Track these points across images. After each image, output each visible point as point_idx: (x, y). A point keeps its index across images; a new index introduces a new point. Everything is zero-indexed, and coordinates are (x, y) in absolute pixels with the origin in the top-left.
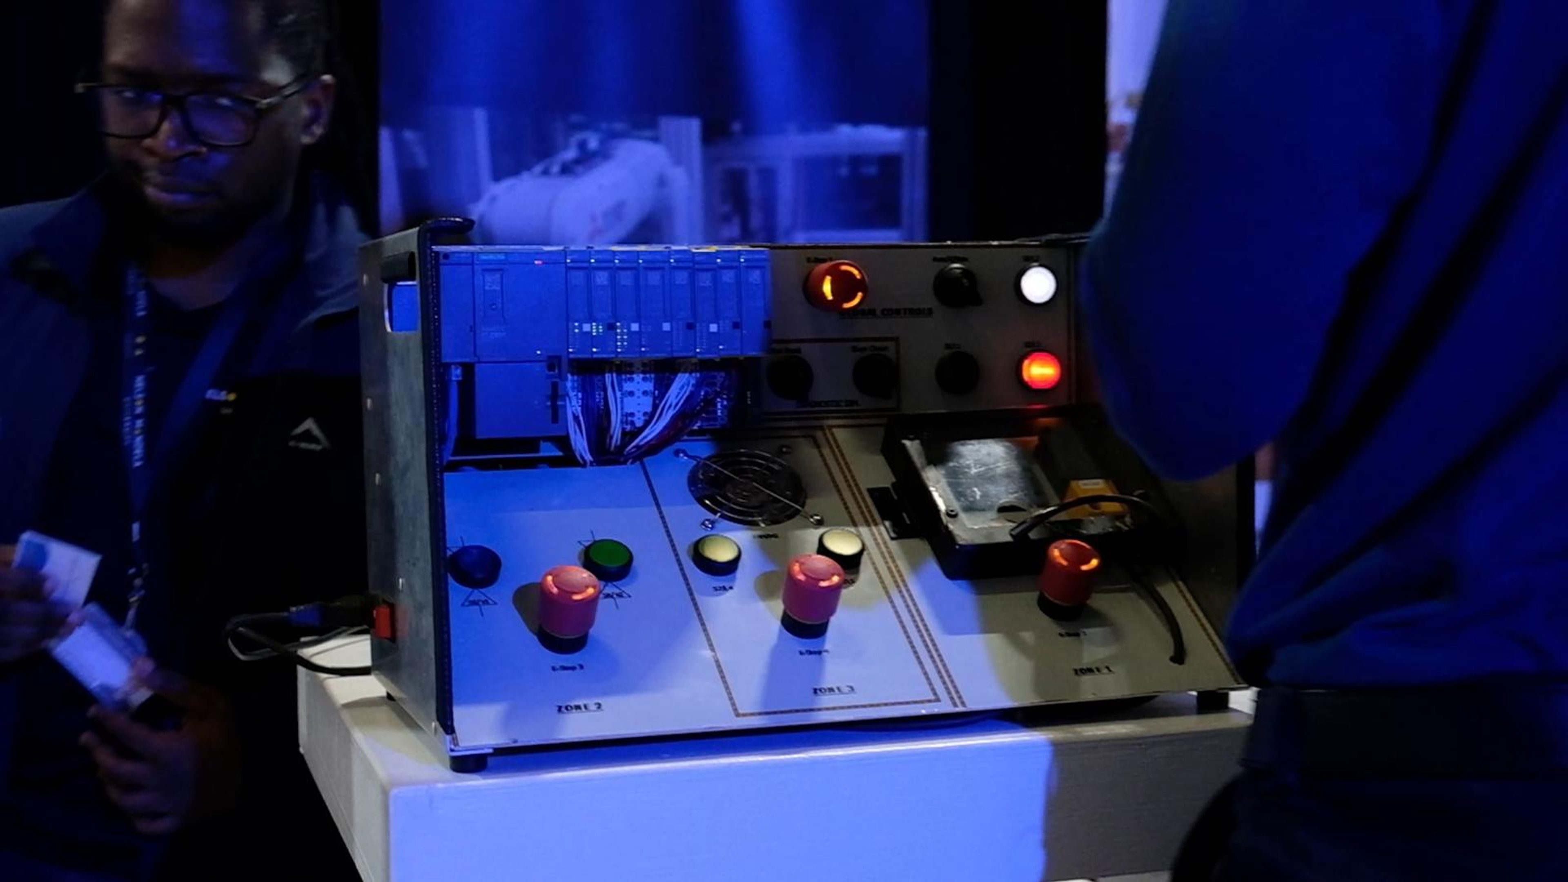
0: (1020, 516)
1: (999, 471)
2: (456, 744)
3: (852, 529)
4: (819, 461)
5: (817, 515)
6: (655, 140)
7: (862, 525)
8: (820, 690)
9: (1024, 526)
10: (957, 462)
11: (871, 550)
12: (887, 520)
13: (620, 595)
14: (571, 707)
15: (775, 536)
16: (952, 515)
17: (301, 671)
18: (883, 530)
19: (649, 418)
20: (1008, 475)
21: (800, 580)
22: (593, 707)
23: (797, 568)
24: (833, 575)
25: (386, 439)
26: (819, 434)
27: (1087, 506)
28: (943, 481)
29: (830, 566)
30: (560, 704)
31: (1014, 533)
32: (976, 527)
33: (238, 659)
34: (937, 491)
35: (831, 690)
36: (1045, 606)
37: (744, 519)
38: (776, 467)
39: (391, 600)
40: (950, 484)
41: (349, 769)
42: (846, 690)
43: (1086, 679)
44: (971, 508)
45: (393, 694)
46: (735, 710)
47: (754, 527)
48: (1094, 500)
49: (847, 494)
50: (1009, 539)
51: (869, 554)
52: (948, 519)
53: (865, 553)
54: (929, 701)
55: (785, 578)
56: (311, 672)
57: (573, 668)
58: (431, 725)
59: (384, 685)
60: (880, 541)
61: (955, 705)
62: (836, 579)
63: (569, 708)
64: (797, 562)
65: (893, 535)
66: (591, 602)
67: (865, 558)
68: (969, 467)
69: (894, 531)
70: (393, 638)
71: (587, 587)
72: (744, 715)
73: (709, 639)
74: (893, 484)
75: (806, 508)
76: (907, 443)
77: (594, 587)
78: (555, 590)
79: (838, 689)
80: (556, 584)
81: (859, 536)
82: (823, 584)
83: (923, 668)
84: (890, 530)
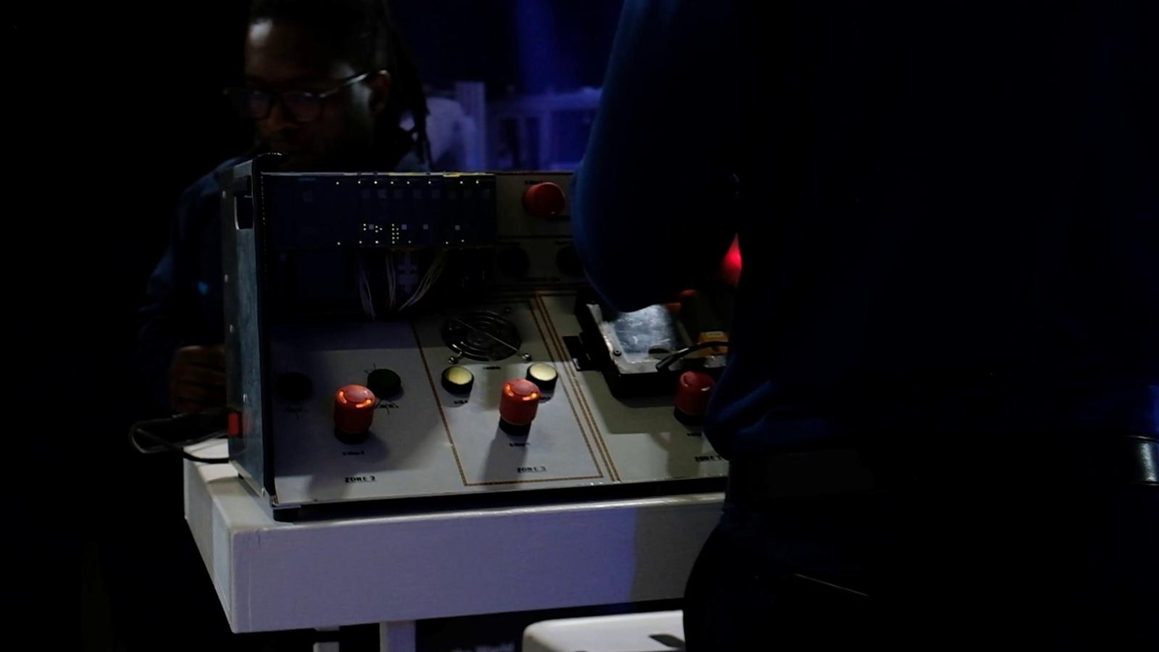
0: (665, 355)
1: (651, 325)
2: (277, 502)
3: (551, 364)
4: (531, 318)
5: (527, 354)
6: (452, 98)
7: (557, 361)
8: (523, 469)
9: (666, 361)
10: (624, 319)
11: (563, 378)
12: (575, 357)
13: (391, 406)
14: (355, 479)
15: (498, 368)
16: (618, 354)
17: (186, 461)
18: (572, 365)
19: (414, 288)
20: (658, 328)
21: (510, 397)
22: (369, 478)
23: (508, 388)
24: (532, 393)
25: (236, 301)
26: (533, 301)
27: (710, 349)
28: (613, 334)
29: (530, 387)
30: (347, 476)
31: (659, 366)
32: (633, 362)
33: (140, 453)
34: (608, 338)
35: (530, 469)
36: (679, 415)
37: (479, 357)
38: (502, 322)
39: (238, 409)
40: (618, 334)
41: (210, 523)
42: (540, 469)
43: (703, 463)
44: (632, 350)
45: (242, 474)
46: (464, 481)
47: (486, 362)
48: (715, 345)
49: (549, 341)
50: (655, 370)
51: (561, 379)
52: (615, 357)
53: (558, 380)
54: (596, 477)
55: (500, 394)
56: (191, 462)
57: (357, 454)
58: (261, 490)
59: (236, 468)
60: (570, 372)
61: (613, 480)
62: (534, 396)
63: (353, 479)
64: (509, 384)
65: (578, 368)
66: (369, 409)
67: (558, 383)
68: (631, 322)
69: (579, 365)
70: (240, 435)
71: (366, 399)
72: (471, 485)
73: (449, 435)
74: (581, 334)
75: (521, 349)
76: (590, 306)
77: (371, 399)
78: (345, 402)
79: (535, 469)
80: (346, 397)
81: (555, 369)
82: (526, 399)
83: (593, 455)
84: (577, 365)
